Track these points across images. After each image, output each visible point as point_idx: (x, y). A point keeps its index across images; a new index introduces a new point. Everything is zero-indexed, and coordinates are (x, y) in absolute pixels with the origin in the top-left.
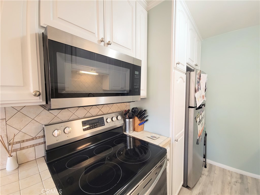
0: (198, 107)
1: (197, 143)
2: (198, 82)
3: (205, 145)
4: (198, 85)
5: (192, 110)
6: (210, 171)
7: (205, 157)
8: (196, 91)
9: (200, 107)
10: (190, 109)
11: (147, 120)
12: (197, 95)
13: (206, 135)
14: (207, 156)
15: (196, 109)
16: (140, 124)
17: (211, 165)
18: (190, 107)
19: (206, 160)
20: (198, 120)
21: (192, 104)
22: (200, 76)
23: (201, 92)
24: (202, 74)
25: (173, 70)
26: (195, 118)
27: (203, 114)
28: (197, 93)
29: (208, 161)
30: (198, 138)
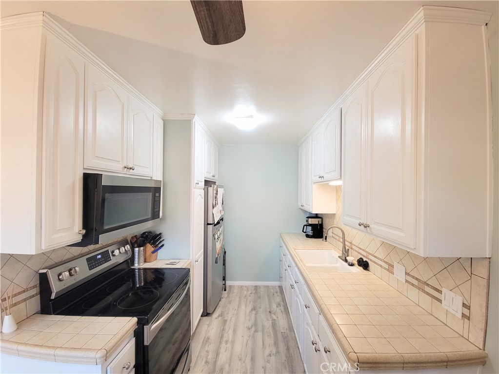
0: (215, 223)
1: (216, 262)
2: (216, 198)
3: (224, 264)
4: (216, 200)
5: (210, 227)
6: (229, 293)
7: (224, 279)
8: (213, 208)
9: (218, 223)
10: (209, 226)
11: (163, 245)
12: (215, 211)
13: (225, 252)
14: (227, 278)
15: (214, 226)
16: (153, 252)
17: (231, 287)
18: (208, 224)
19: (225, 282)
20: (216, 238)
21: (210, 221)
22: (217, 191)
23: (219, 207)
24: (218, 189)
25: (193, 190)
26: (214, 235)
27: (221, 230)
28: (215, 209)
29: (228, 283)
30: (217, 256)
